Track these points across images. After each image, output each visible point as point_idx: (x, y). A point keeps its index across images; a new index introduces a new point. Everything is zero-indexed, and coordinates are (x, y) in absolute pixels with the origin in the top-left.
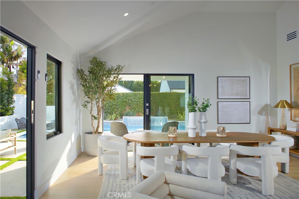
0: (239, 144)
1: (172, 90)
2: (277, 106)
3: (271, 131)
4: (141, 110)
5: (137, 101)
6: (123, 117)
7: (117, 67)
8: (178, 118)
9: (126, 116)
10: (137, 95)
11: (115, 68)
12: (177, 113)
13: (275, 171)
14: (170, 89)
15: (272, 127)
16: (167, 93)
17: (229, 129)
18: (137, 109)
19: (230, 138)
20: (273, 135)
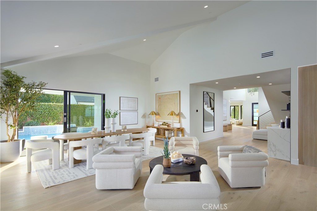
0: (133, 133)
1: (79, 103)
2: (150, 114)
3: (148, 127)
4: (47, 120)
5: (42, 112)
6: (24, 127)
7: (39, 83)
8: (85, 125)
9: (27, 126)
10: (42, 106)
11: (37, 84)
12: (84, 121)
13: (150, 144)
14: (77, 102)
15: (148, 125)
16: (74, 105)
17: (128, 127)
18: (41, 119)
19: (129, 131)
20: (148, 128)
